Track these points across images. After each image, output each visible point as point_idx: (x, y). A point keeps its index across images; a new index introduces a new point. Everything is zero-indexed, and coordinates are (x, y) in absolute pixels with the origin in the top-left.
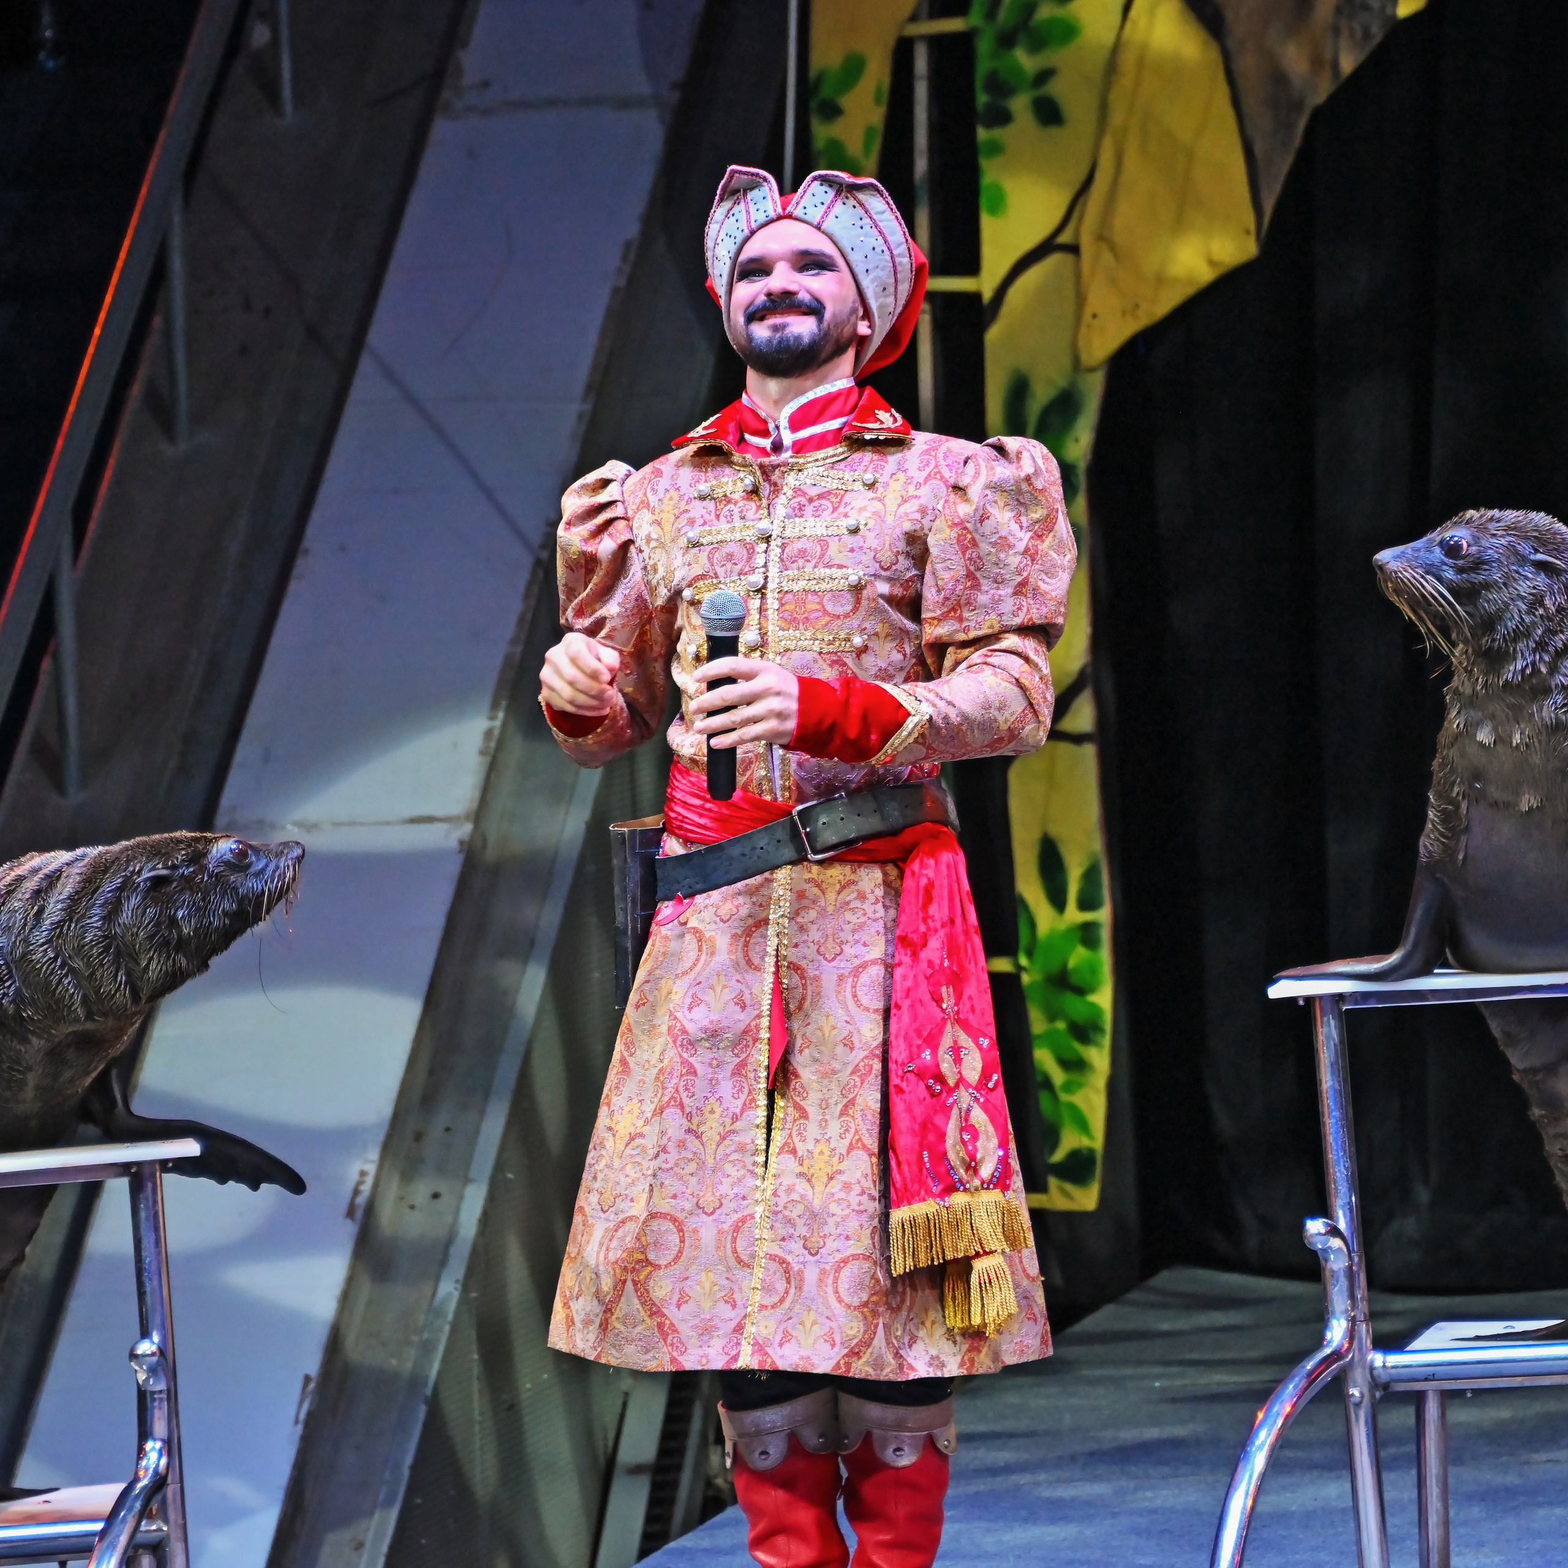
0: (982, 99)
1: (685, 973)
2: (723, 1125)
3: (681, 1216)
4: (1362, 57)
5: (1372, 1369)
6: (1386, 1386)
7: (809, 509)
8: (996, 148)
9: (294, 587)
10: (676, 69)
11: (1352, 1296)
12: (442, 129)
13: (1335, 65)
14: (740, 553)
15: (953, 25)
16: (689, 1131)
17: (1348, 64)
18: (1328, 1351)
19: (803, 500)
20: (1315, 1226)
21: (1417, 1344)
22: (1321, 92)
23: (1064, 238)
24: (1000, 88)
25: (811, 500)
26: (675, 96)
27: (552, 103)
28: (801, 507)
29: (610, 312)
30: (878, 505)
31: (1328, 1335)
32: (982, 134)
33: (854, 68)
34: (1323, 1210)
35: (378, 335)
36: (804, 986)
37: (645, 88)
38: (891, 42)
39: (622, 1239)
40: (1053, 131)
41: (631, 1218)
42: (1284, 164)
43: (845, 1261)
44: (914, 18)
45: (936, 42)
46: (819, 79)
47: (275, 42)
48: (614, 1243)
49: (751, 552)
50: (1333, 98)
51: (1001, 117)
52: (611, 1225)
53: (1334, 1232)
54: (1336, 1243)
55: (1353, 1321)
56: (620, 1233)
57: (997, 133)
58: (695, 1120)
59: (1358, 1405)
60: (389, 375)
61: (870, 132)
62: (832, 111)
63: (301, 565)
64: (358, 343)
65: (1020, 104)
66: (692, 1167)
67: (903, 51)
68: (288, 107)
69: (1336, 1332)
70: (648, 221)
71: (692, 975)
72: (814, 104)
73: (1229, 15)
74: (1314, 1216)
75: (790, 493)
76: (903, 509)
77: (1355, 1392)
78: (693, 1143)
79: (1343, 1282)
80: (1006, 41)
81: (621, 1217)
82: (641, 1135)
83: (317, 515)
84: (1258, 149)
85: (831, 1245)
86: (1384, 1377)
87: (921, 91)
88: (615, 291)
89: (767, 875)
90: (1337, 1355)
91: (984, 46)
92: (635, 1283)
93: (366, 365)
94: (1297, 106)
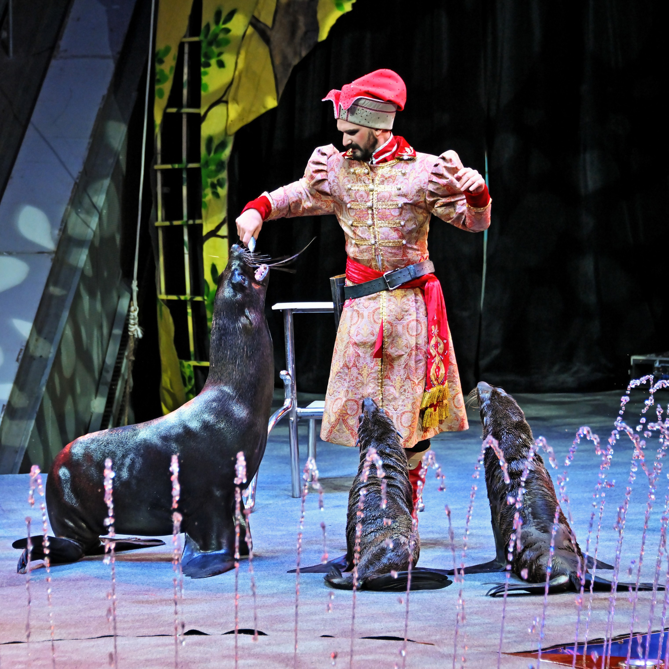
0: (203, 60)
1: (354, 324)
2: (368, 371)
3: (358, 400)
4: (308, 52)
5: (297, 412)
6: (300, 418)
7: (386, 182)
8: (206, 73)
9: (8, 187)
10: (119, 48)
11: (292, 392)
12: (53, 63)
13: (300, 55)
14: (365, 195)
15: (196, 39)
16: (359, 374)
17: (304, 54)
18: (285, 407)
19: (384, 179)
20: (283, 373)
21: (309, 406)
22: (296, 62)
23: (224, 99)
24: (208, 57)
25: (386, 179)
26: (118, 56)
27: (84, 56)
28: (383, 181)
29: (98, 115)
30: (406, 181)
31: (285, 403)
32: (203, 69)
33: (167, 50)
34: (285, 368)
35: (34, 118)
36: (392, 328)
37: (109, 53)
38: (178, 44)
39: (337, 405)
40: (222, 69)
41: (339, 398)
42: (285, 81)
43: (404, 413)
44: (185, 37)
45: (191, 44)
46: (158, 53)
47: (8, 37)
48: (334, 406)
49: (368, 195)
50: (299, 64)
51: (208, 65)
52: (333, 400)
53: (288, 374)
54: (288, 377)
55: (292, 399)
56: (336, 403)
57: (207, 69)
58: (360, 370)
59: (293, 422)
60: (36, 129)
61: (171, 68)
62: (161, 62)
63: (10, 181)
64: (28, 120)
65: (213, 62)
66: (360, 385)
67: (181, 46)
68: (11, 54)
69: (287, 403)
70: (109, 90)
71: (357, 325)
72: (156, 59)
73: (272, 39)
74: (282, 370)
75: (380, 176)
76: (414, 181)
77: (292, 419)
78: (360, 377)
79: (290, 388)
80: (210, 44)
81: (336, 398)
82: (340, 372)
83: (16, 167)
84: (278, 76)
85: (401, 408)
86: (300, 415)
87: (186, 57)
88: (100, 109)
89: (378, 293)
90: (288, 408)
91: (204, 45)
92: (343, 420)
93: (30, 127)
94: (289, 65)
